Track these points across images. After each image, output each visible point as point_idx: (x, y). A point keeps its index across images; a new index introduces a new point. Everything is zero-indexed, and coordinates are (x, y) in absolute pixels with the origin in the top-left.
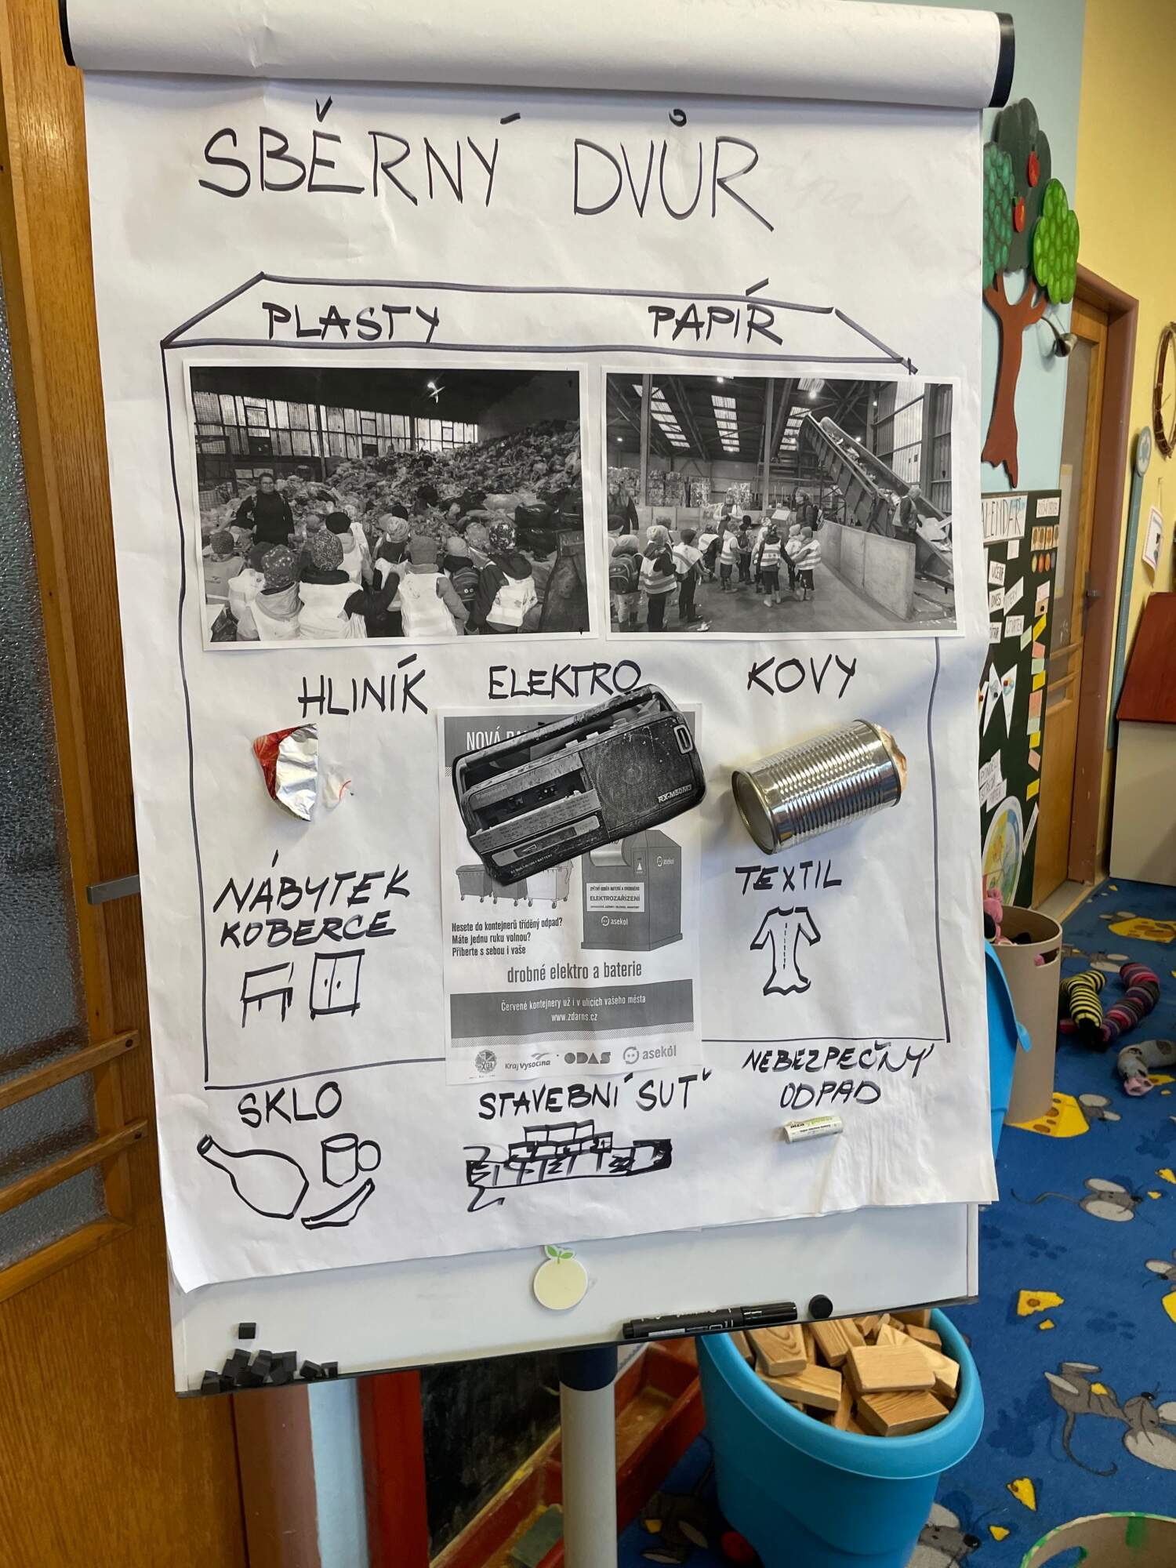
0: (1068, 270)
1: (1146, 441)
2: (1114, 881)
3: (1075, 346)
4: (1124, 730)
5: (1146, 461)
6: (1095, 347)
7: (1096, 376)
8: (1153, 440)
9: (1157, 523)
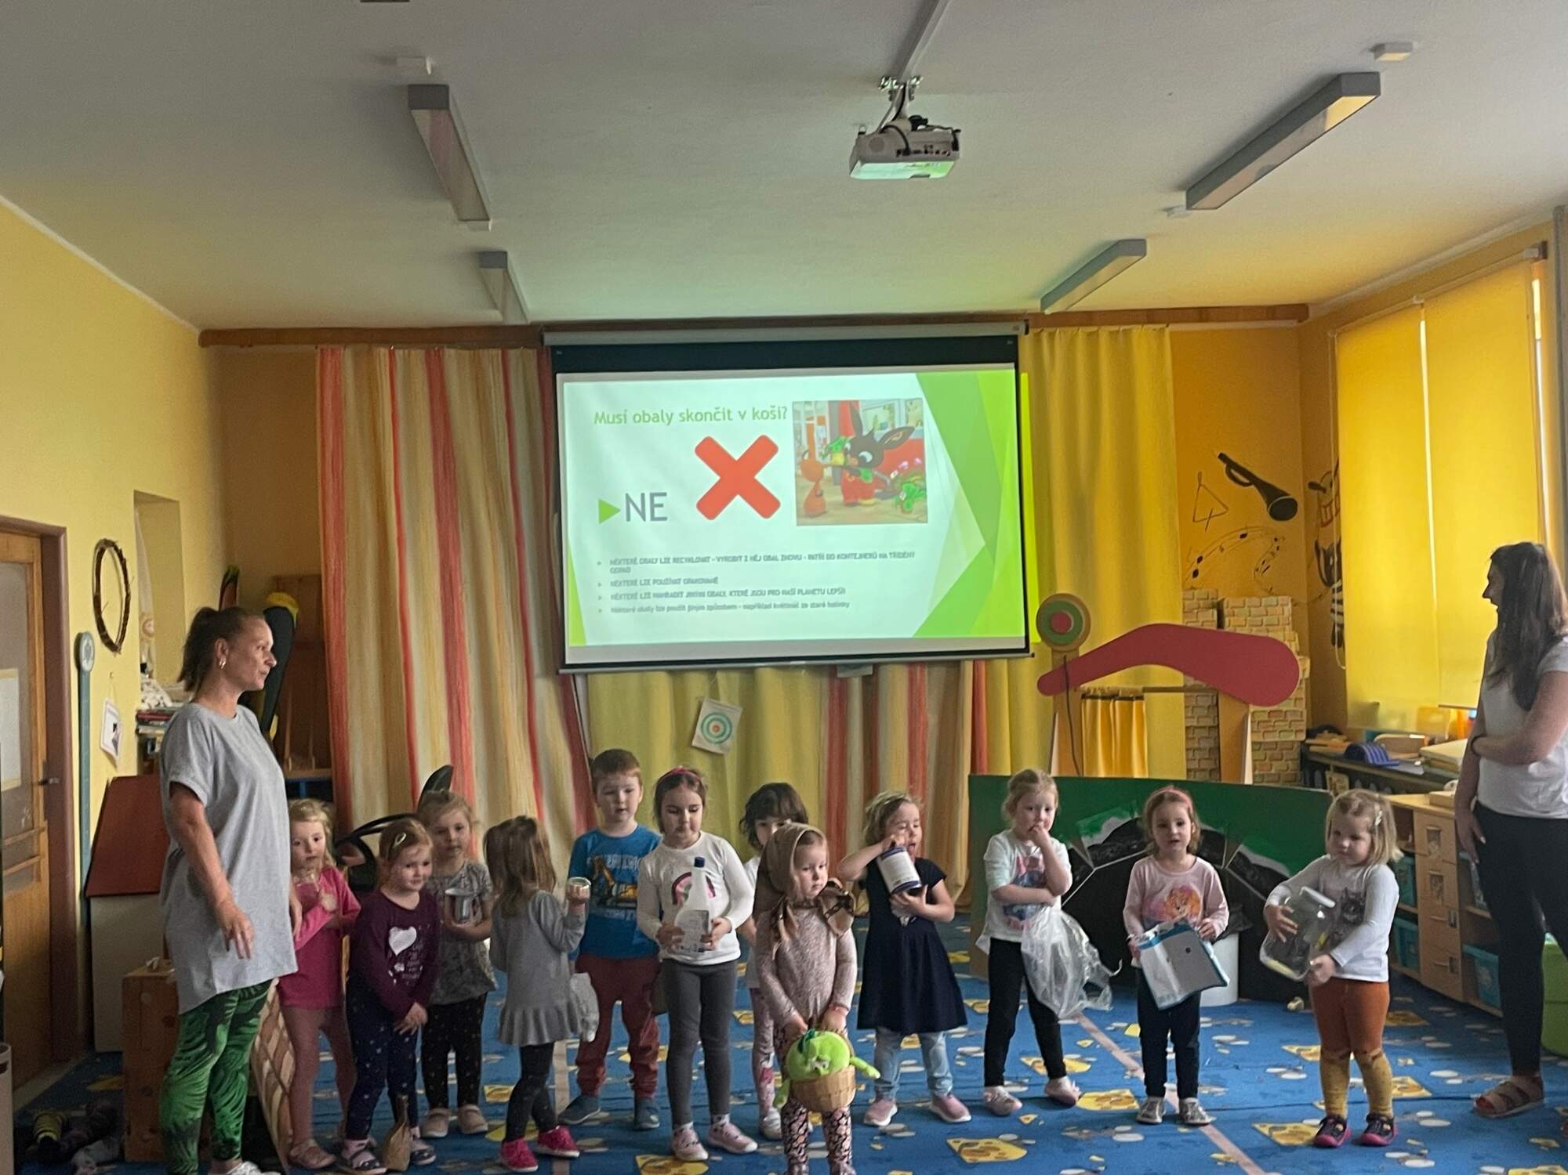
1: (88, 644)
2: (99, 1055)
5: (92, 659)
6: (30, 567)
7: (34, 591)
8: (98, 641)
9: (112, 713)
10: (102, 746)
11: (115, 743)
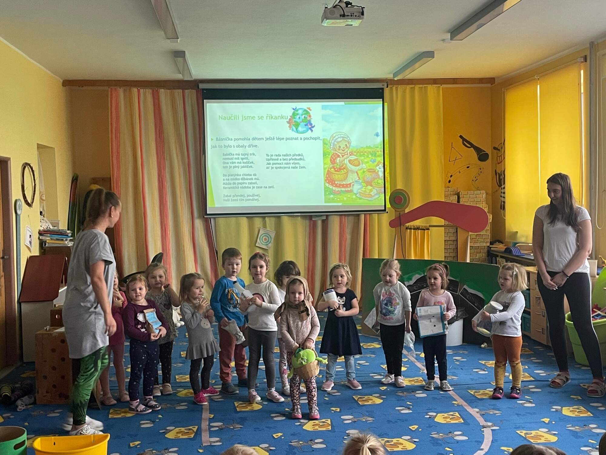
1: (19, 204)
2: (25, 363)
5: (21, 210)
8: (23, 201)
9: (29, 231)
10: (25, 244)
11: (30, 243)
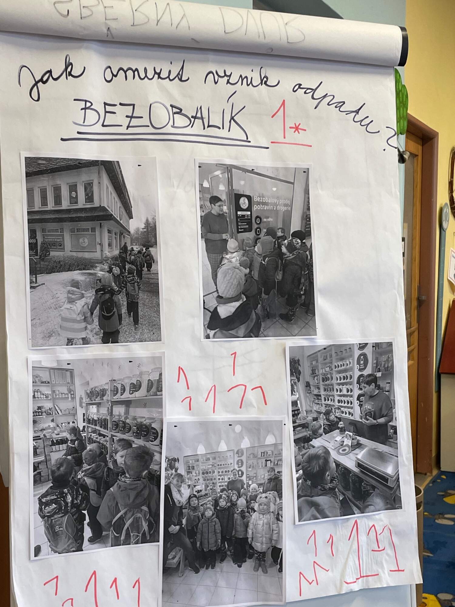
0: (403, 117)
1: (446, 211)
2: (444, 473)
3: (409, 158)
4: (444, 380)
5: (447, 223)
6: (417, 157)
7: (418, 174)
8: (450, 211)
9: (454, 258)
10: (449, 278)
